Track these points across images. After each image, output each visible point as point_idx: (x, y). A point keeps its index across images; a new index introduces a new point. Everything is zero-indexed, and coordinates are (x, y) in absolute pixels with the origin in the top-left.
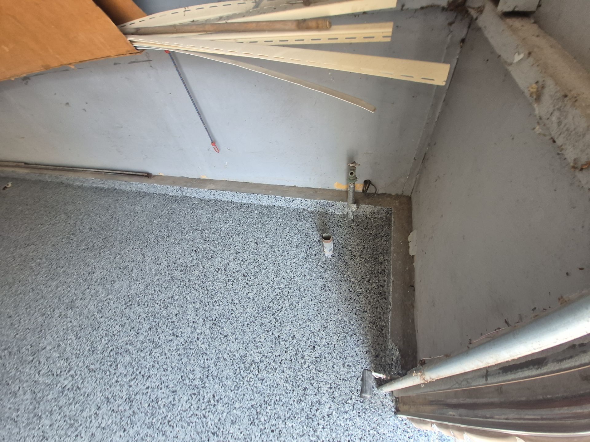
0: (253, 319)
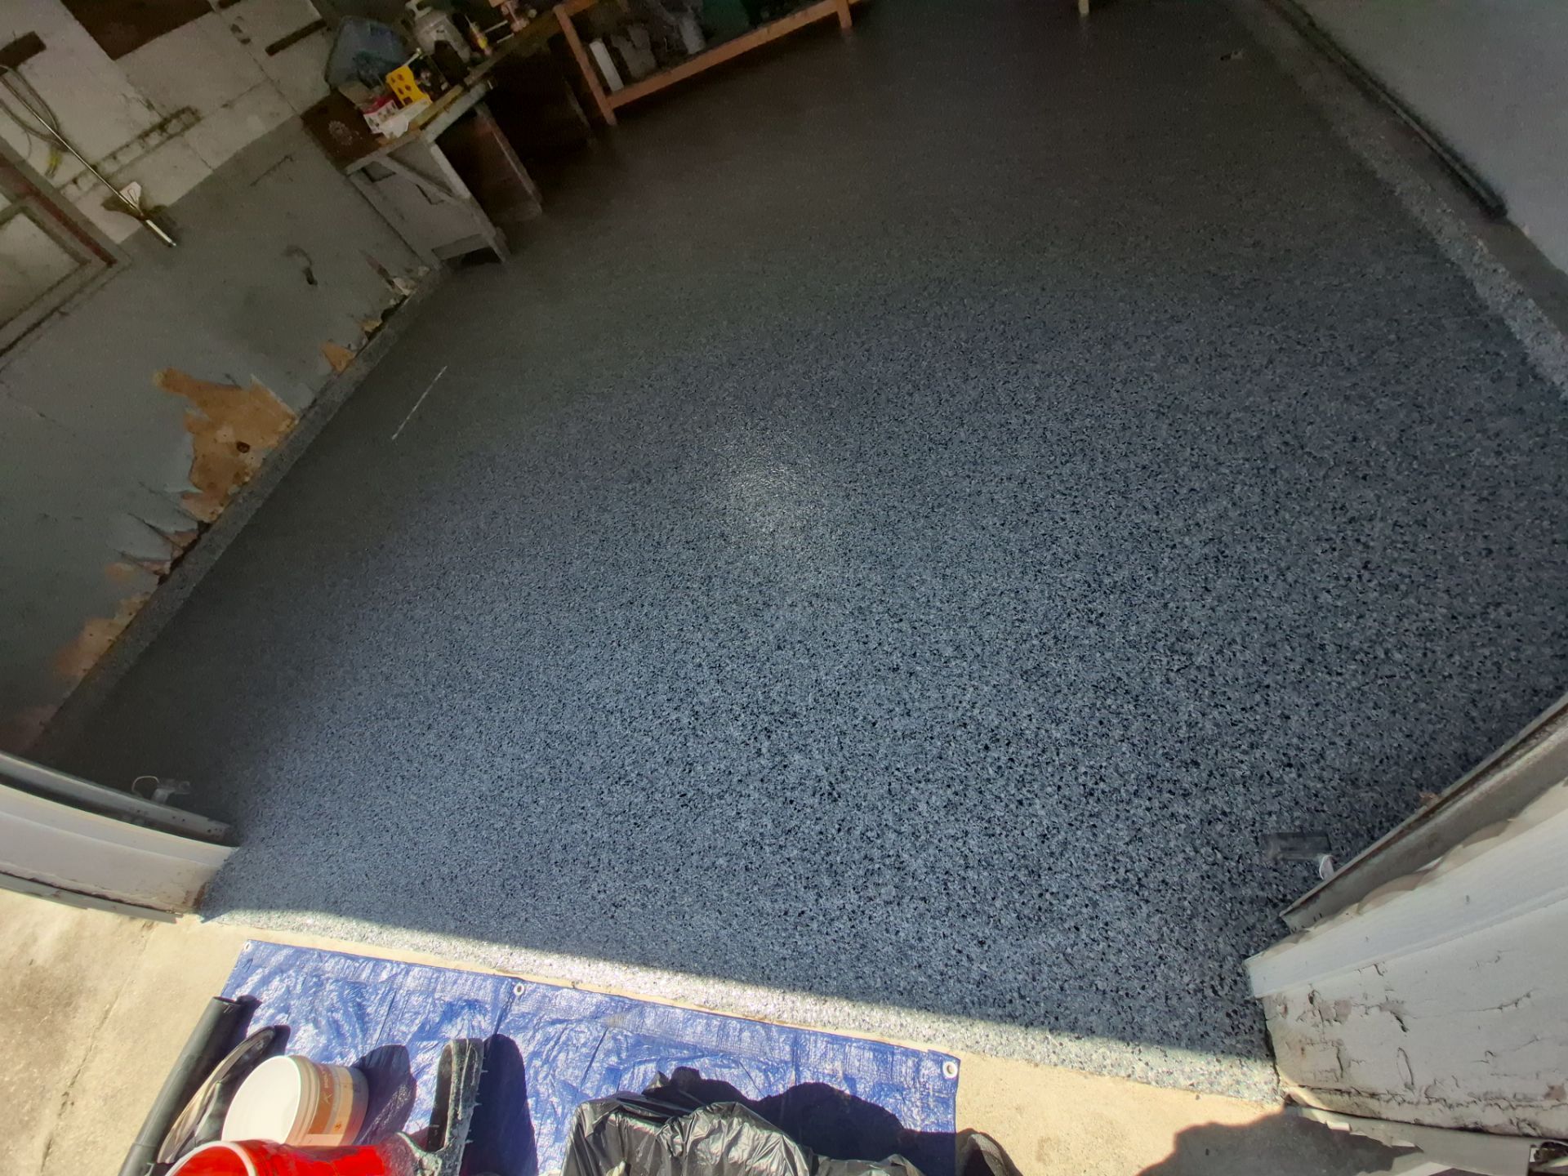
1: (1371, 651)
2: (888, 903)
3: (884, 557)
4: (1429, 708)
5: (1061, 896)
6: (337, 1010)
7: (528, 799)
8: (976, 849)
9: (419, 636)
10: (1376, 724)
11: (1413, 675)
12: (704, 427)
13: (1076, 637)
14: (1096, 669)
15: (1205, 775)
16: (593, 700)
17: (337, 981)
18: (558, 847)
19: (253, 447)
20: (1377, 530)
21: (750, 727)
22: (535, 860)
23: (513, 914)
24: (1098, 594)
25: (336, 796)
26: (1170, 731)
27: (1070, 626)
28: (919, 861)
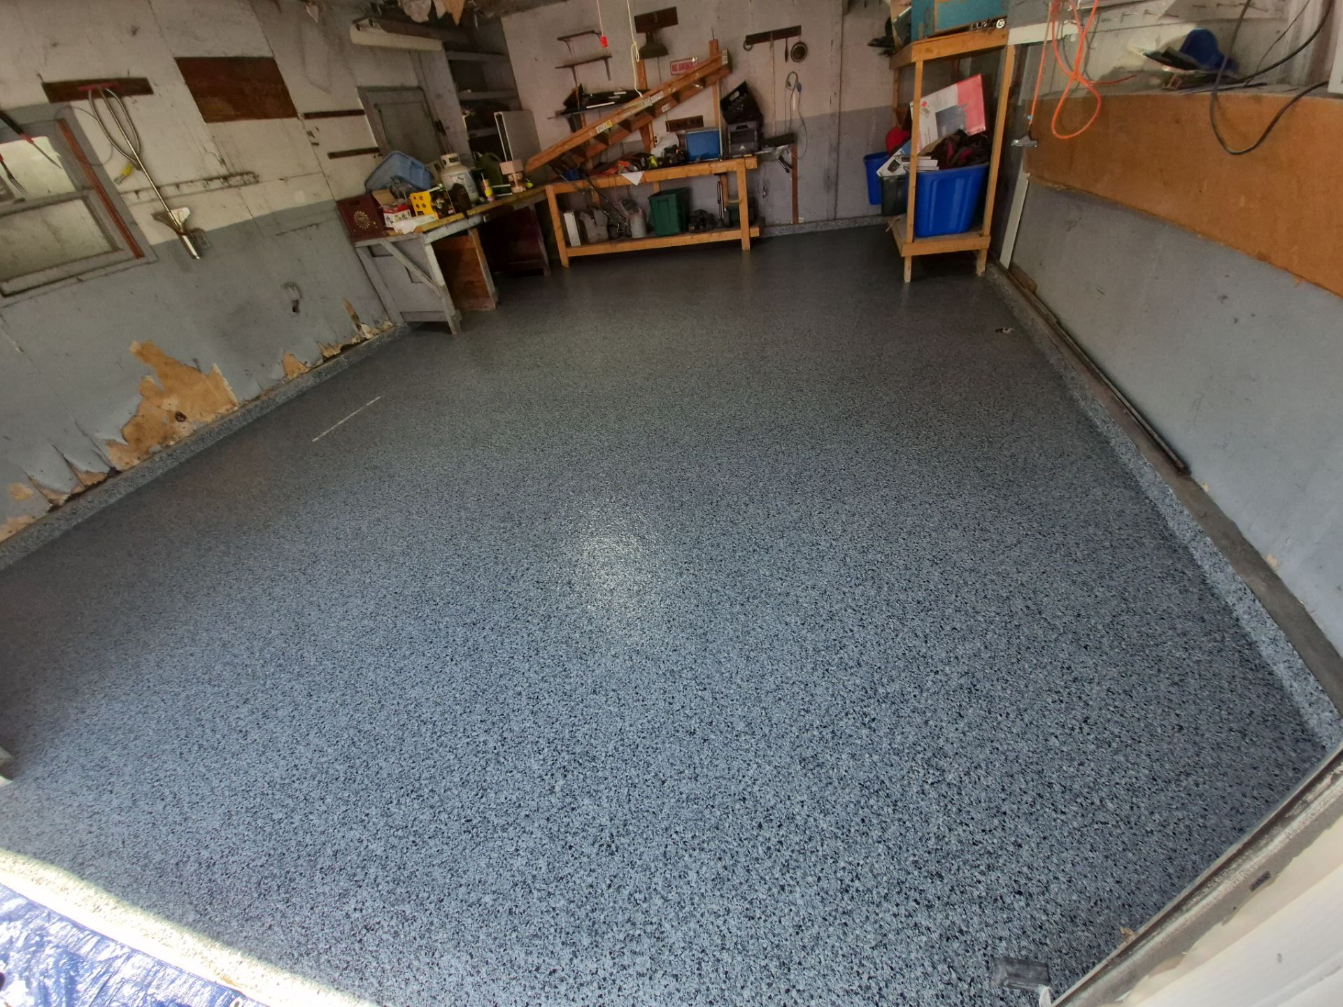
0: (1012, 756)
1: (1088, 796)
2: (641, 975)
3: (701, 631)
4: (1134, 859)
5: (806, 995)
6: (49, 977)
7: (315, 794)
8: (734, 930)
9: (270, 613)
10: (1092, 866)
11: (1123, 827)
12: (577, 492)
13: (851, 736)
14: (864, 769)
15: (947, 888)
16: (411, 707)
17: (57, 947)
18: (329, 851)
19: (190, 419)
20: (1094, 691)
21: (550, 763)
22: (300, 862)
23: (259, 918)
24: (872, 701)
25: (126, 751)
26: (921, 839)
27: (846, 724)
28: (679, 933)
